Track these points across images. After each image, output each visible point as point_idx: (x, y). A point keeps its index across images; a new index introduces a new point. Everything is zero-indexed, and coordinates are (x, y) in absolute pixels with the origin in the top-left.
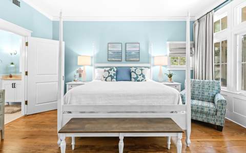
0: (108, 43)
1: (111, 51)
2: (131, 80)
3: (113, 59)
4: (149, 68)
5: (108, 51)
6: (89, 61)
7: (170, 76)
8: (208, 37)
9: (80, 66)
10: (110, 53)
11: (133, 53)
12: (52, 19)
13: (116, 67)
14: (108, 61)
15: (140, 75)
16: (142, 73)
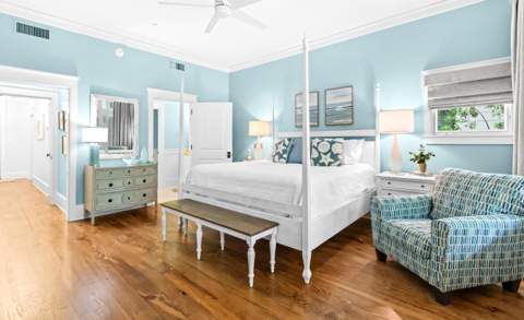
0: (296, 95)
4: (368, 139)
5: (296, 108)
6: (267, 130)
9: (256, 137)
10: (299, 111)
11: (339, 108)
12: (227, 71)
13: (289, 140)
14: (296, 126)
15: (326, 154)
16: (330, 151)
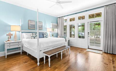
0: (29, 20)
1: (30, 24)
2: (44, 37)
3: (31, 28)
5: (29, 24)
7: (53, 35)
8: (62, 23)
10: (30, 25)
11: (40, 26)
14: (29, 29)
15: (47, 35)
